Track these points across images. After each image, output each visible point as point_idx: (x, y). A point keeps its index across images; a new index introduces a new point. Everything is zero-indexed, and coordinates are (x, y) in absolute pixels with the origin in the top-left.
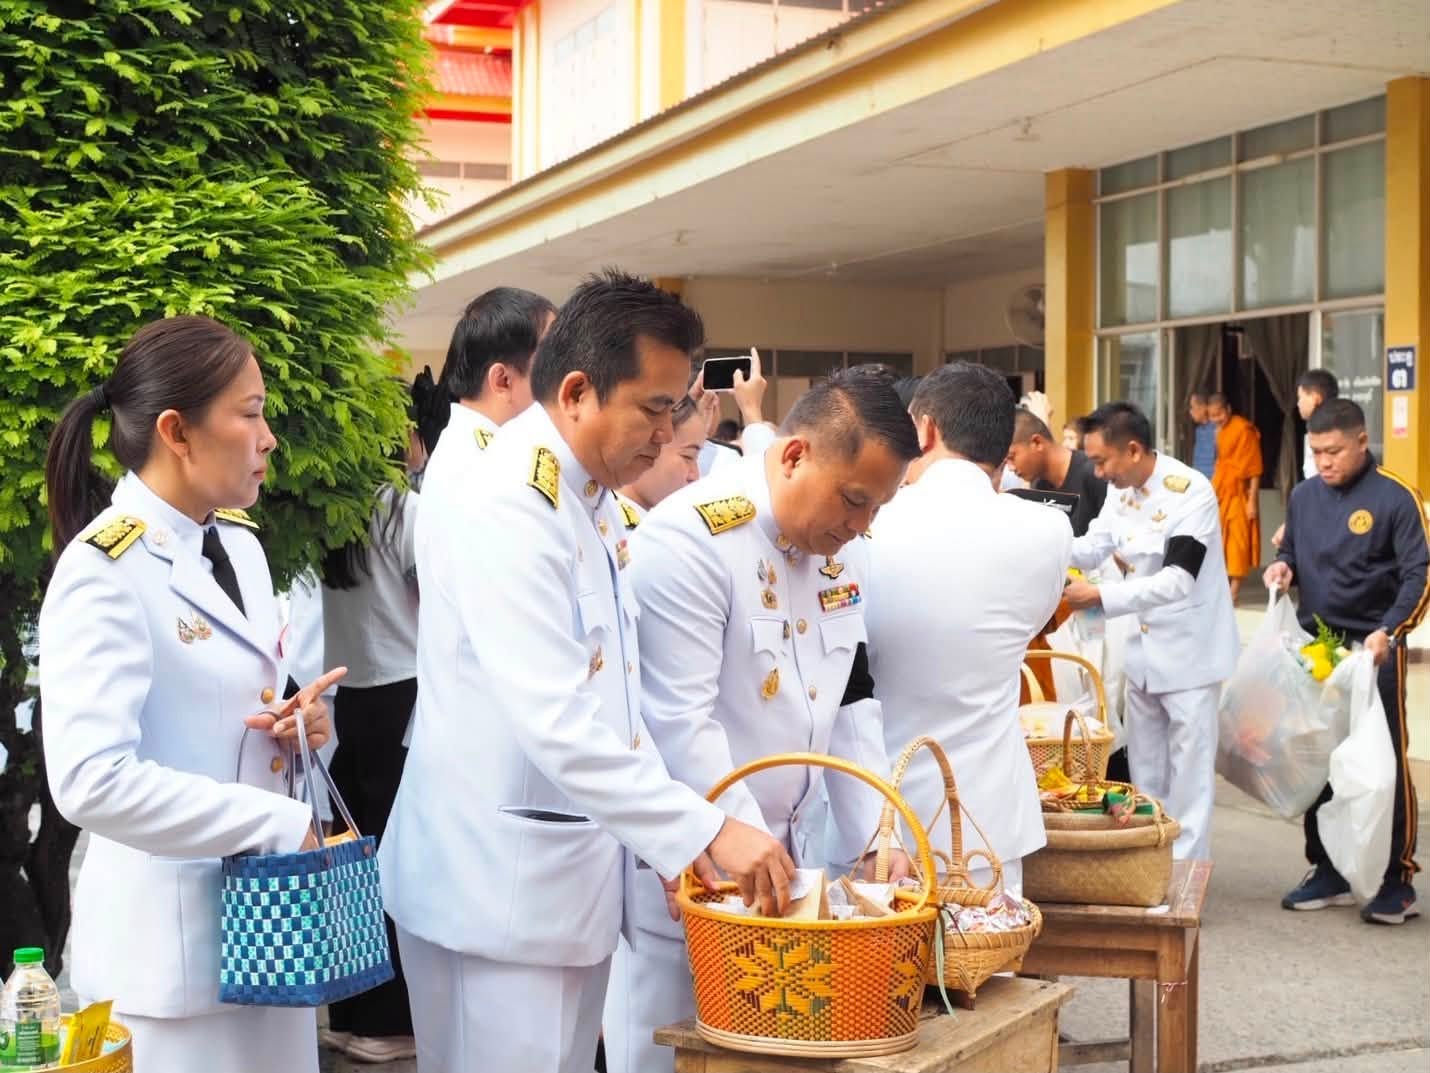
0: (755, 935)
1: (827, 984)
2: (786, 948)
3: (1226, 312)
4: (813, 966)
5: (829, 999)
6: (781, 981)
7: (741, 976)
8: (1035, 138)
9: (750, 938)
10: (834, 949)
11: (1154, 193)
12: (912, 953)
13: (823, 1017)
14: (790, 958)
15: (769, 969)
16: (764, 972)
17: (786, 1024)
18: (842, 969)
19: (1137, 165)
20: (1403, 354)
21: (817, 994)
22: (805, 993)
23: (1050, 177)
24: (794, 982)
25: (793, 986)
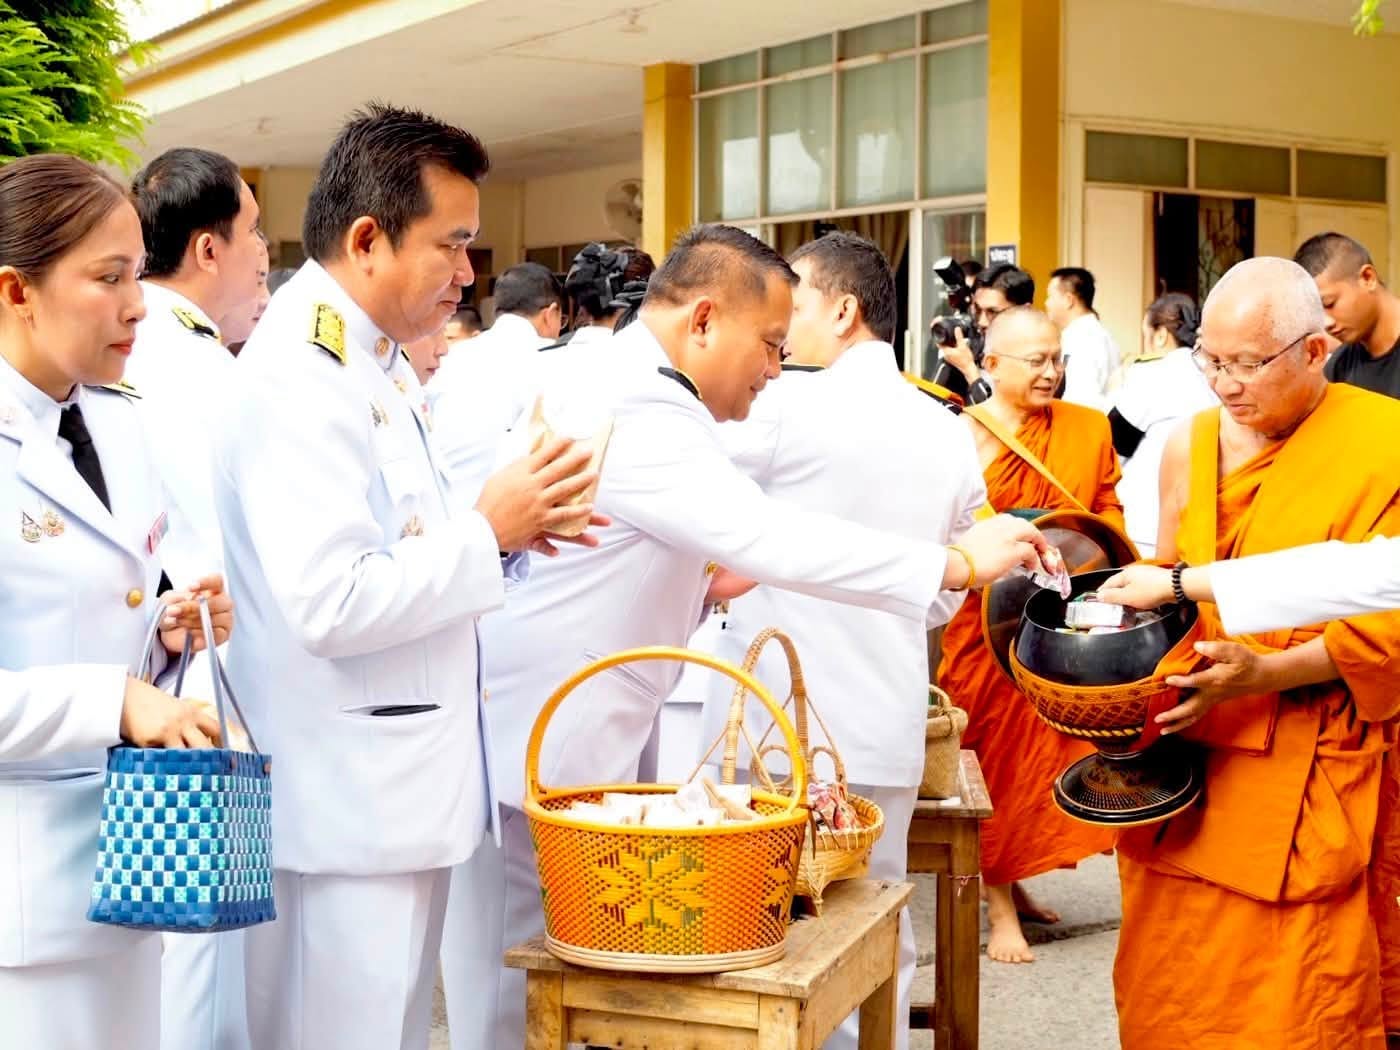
0: (621, 844)
1: (699, 893)
2: (655, 856)
3: (827, 208)
4: (684, 874)
5: (700, 910)
6: (648, 892)
7: (603, 889)
8: (643, 30)
9: (615, 847)
10: (706, 856)
11: (754, 89)
12: (785, 857)
13: (694, 928)
14: (660, 867)
15: (636, 880)
16: (630, 884)
17: (653, 938)
18: (714, 877)
19: (736, 60)
20: (1004, 252)
21: (689, 905)
22: (675, 905)
23: (648, 70)
24: (663, 893)
25: (662, 897)
